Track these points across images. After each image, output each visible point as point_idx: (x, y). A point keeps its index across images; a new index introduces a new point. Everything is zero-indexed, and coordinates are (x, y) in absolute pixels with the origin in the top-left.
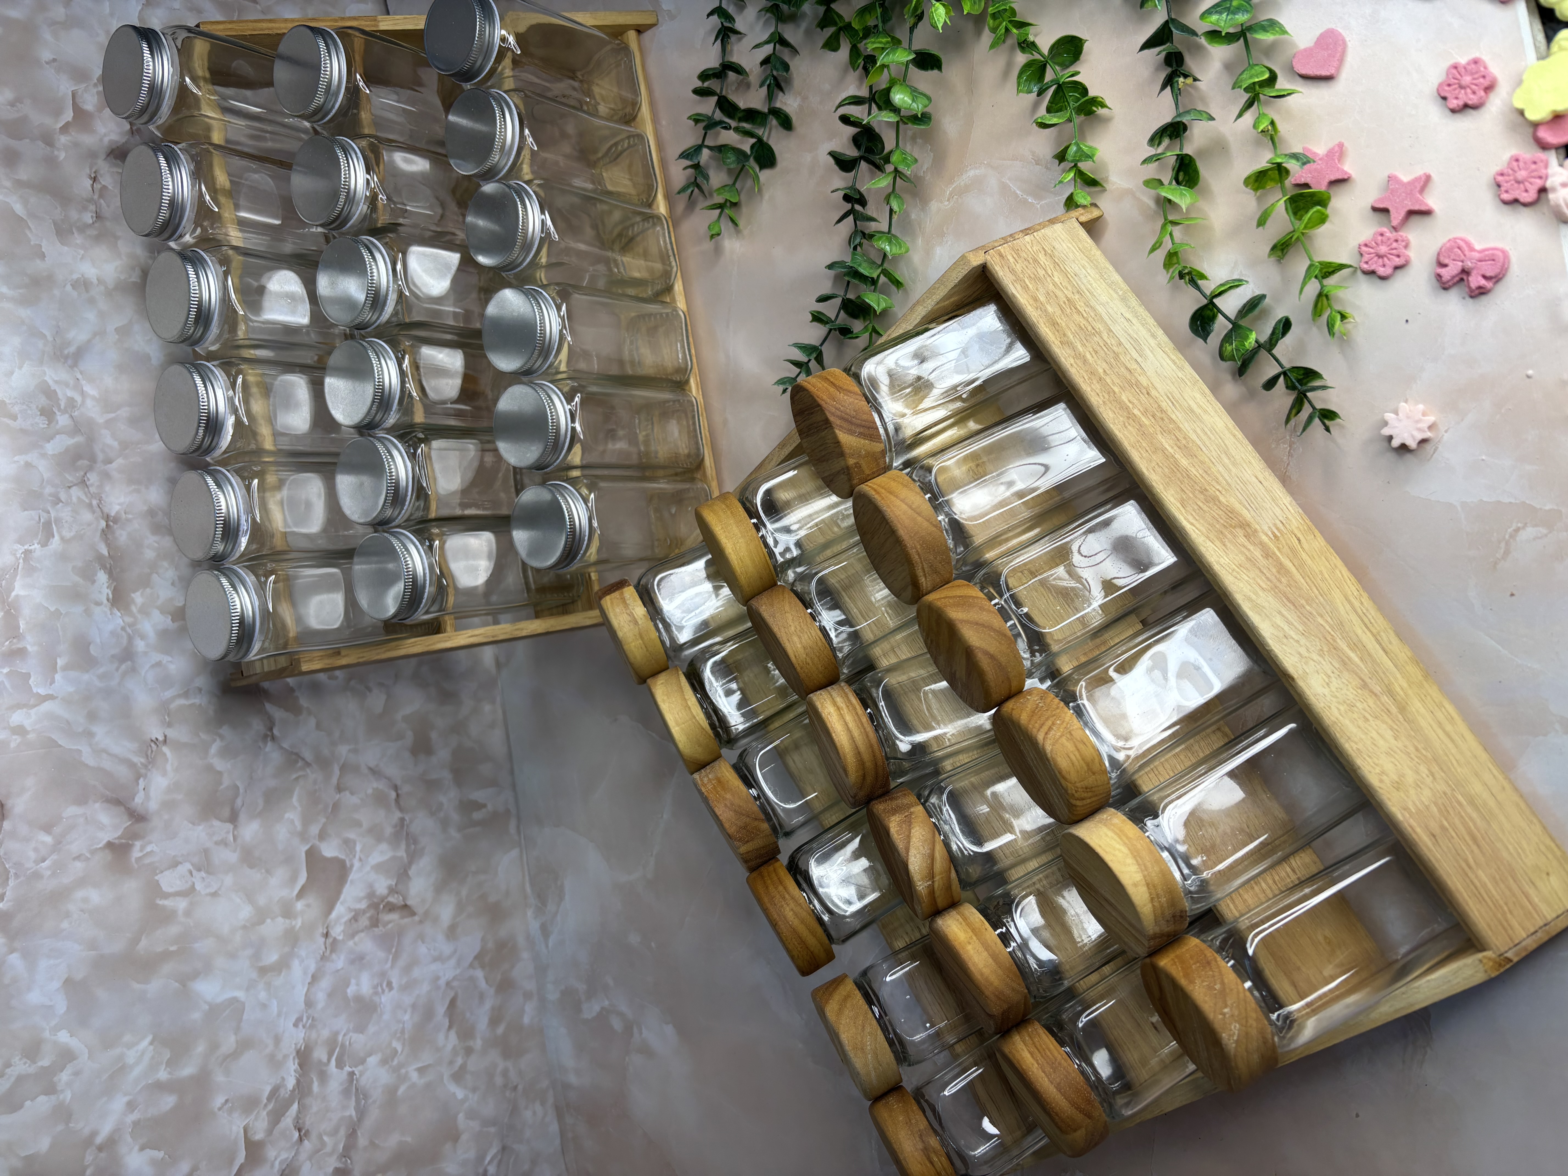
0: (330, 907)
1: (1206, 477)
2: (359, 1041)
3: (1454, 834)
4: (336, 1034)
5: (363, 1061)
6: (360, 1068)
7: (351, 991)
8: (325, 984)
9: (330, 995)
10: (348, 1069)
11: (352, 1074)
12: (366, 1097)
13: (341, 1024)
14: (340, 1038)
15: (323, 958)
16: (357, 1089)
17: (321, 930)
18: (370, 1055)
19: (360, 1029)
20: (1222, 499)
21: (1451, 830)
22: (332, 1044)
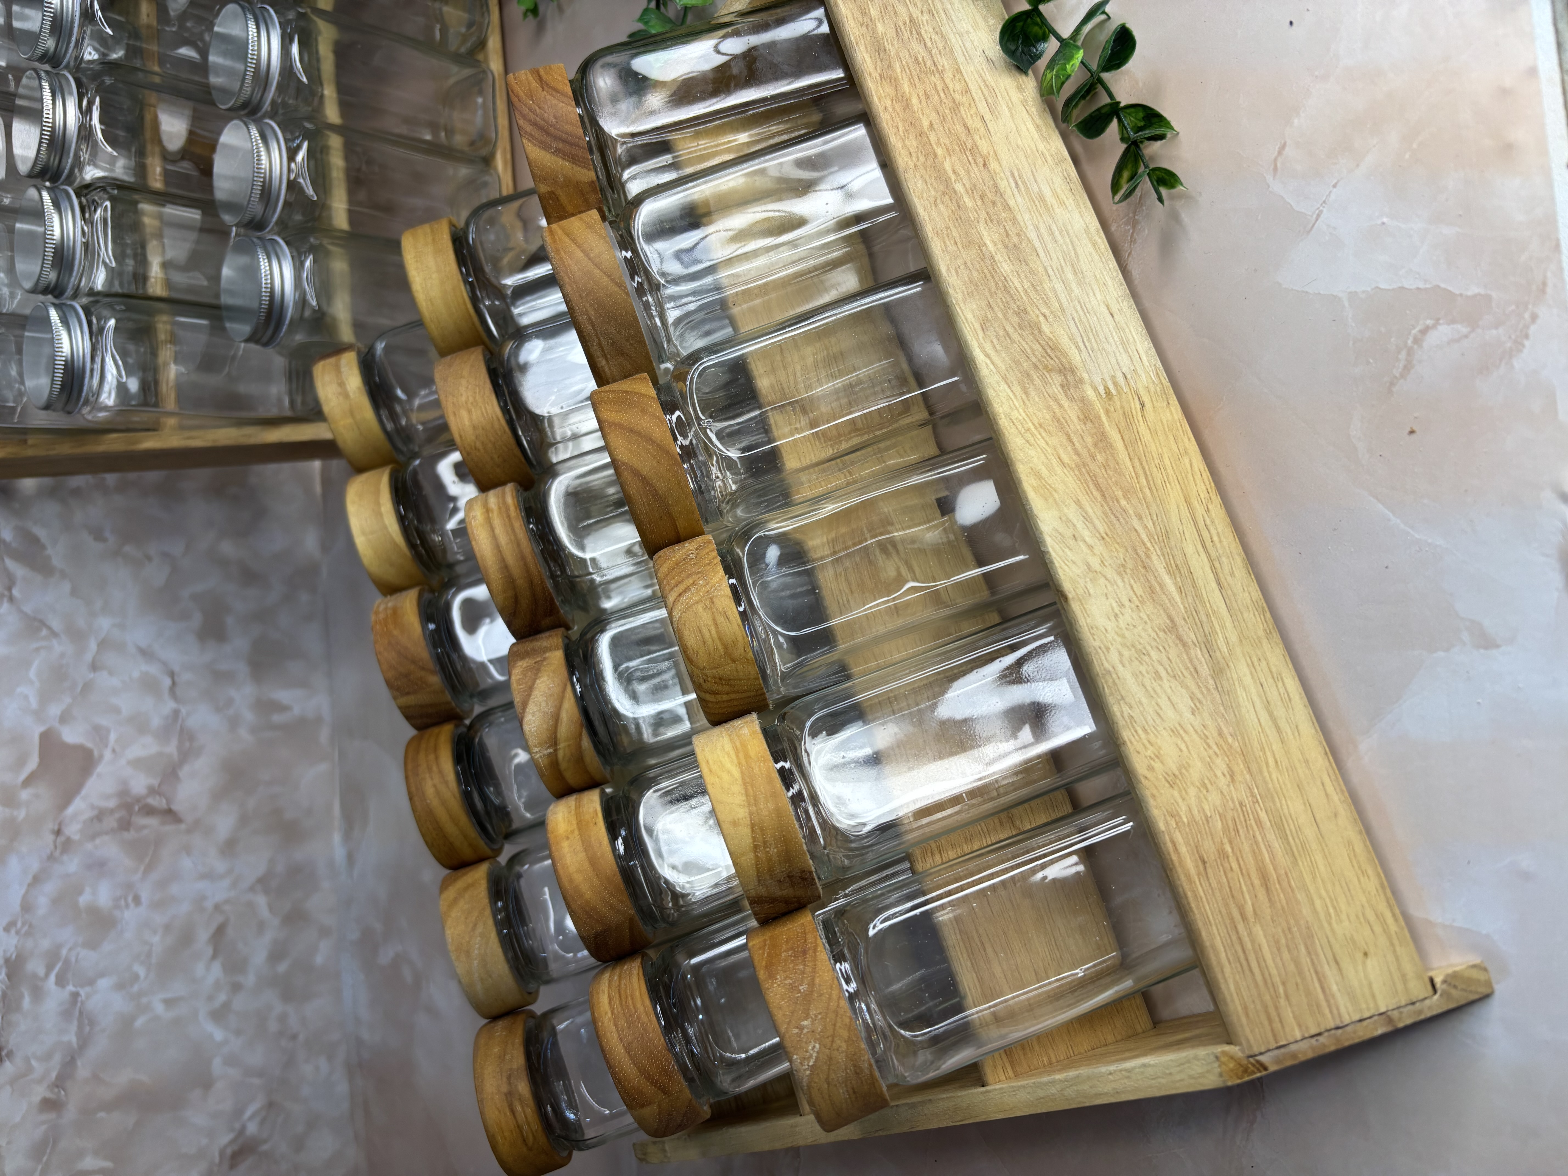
0: (67, 798)
1: (1032, 293)
2: (88, 959)
3: (1235, 866)
4: (59, 947)
5: (91, 982)
6: (88, 989)
7: (84, 900)
8: (50, 888)
9: (56, 901)
10: (71, 988)
11: (75, 995)
12: (92, 1023)
13: (67, 935)
14: (64, 952)
15: (51, 858)
16: (81, 1013)
17: (51, 825)
18: (102, 975)
19: (92, 945)
20: (1045, 328)
21: (1232, 859)
22: (52, 958)
